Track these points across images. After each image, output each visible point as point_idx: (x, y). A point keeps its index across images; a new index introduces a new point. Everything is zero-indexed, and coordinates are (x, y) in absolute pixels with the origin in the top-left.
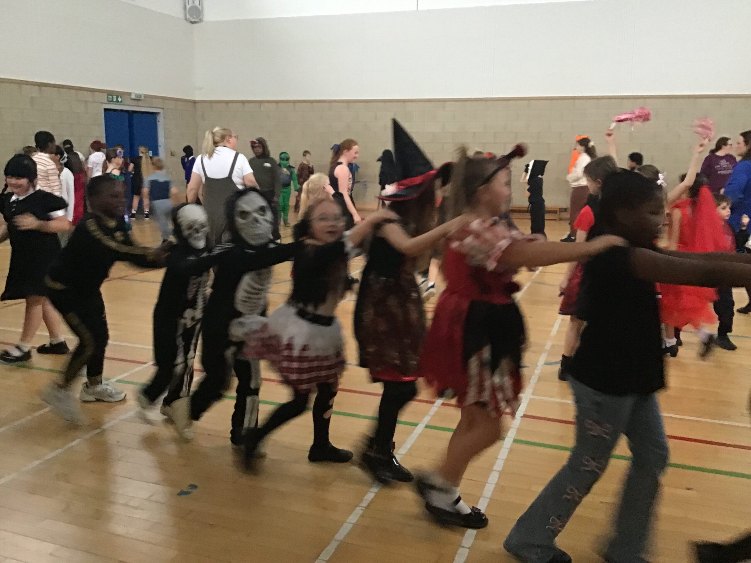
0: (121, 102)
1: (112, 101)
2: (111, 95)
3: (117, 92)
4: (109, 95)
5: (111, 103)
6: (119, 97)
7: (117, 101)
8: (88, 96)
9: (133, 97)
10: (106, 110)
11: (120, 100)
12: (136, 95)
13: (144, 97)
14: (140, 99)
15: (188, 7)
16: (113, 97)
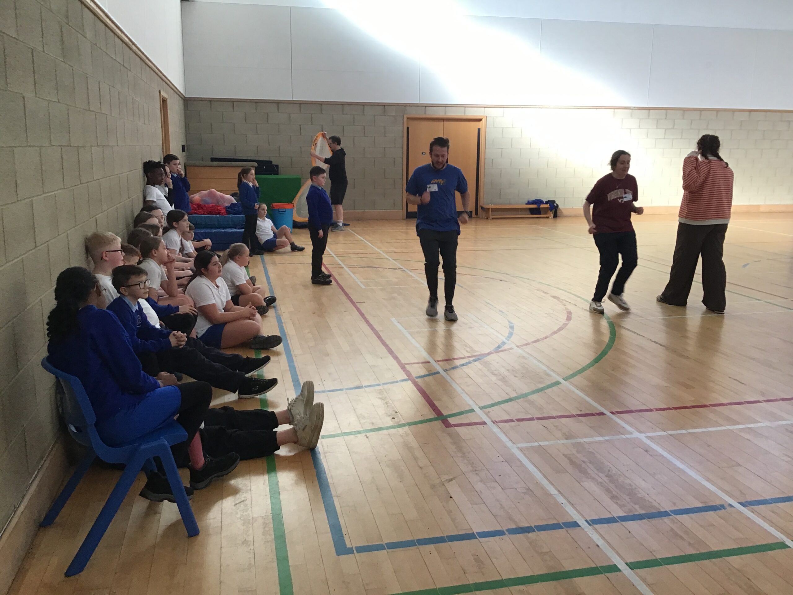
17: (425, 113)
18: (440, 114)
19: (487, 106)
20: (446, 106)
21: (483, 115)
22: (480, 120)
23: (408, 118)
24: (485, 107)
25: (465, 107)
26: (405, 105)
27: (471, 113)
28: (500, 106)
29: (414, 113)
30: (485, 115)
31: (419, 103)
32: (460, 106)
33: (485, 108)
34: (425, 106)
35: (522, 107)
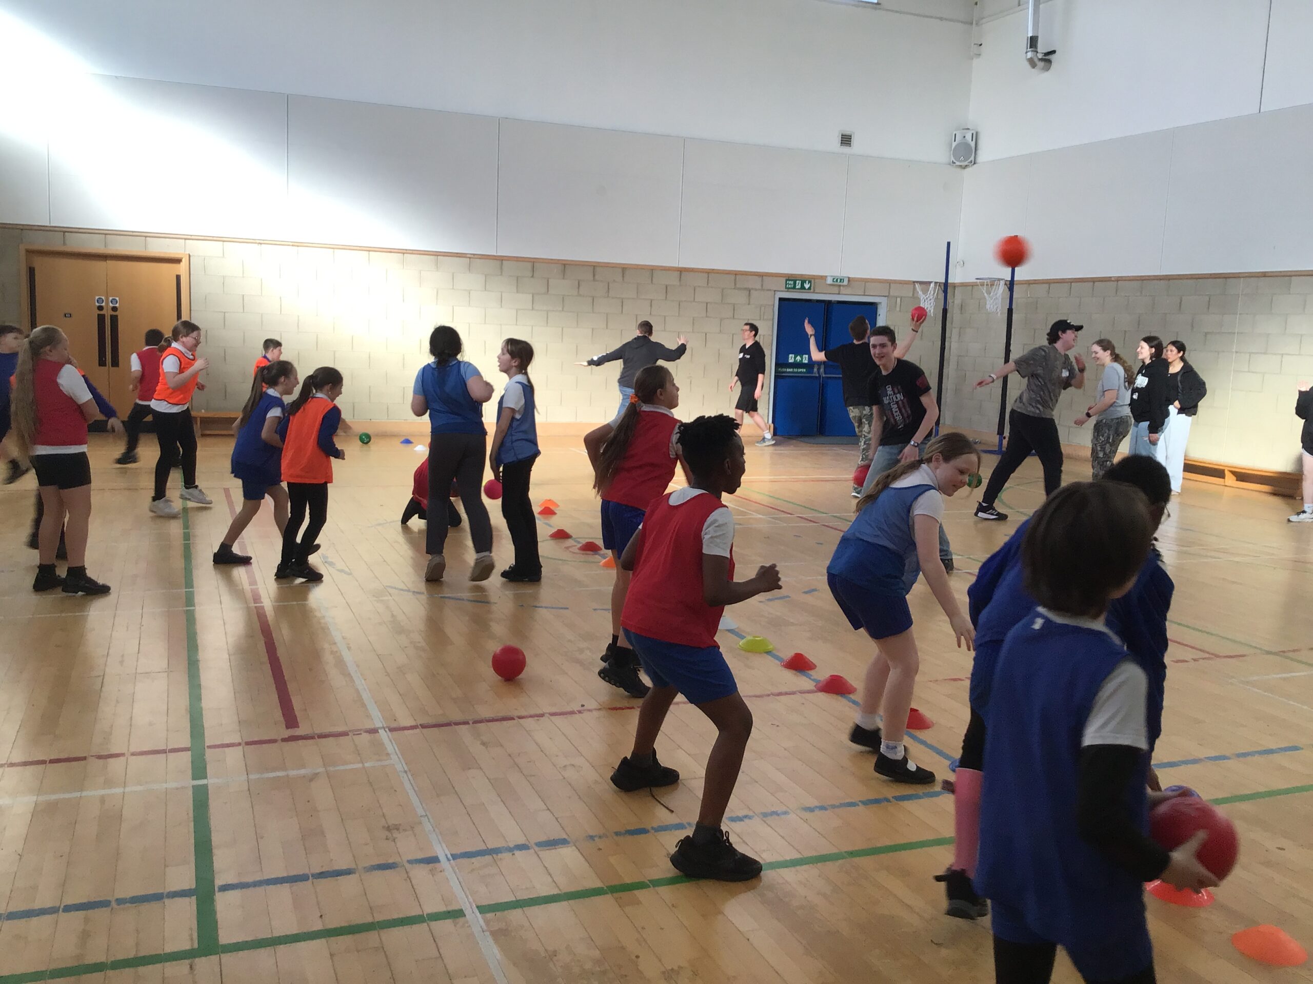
0: (810, 288)
1: (794, 287)
2: (791, 280)
3: (802, 275)
4: (790, 280)
5: (792, 290)
6: (807, 282)
7: (803, 287)
8: (755, 283)
9: (829, 281)
10: (780, 299)
11: (807, 286)
12: (834, 279)
13: (849, 281)
14: (841, 284)
15: (954, 144)
16: (795, 284)
17: (64, 244)
18: (96, 246)
19: (189, 237)
20: (106, 233)
21: (183, 252)
22: (178, 261)
23: (30, 252)
24: (185, 239)
25: (146, 237)
26: (21, 227)
27: (157, 248)
28: (215, 238)
29: (40, 243)
30: (188, 253)
31: (48, 224)
32: (134, 234)
33: (187, 241)
34: (65, 232)
35: (258, 241)
